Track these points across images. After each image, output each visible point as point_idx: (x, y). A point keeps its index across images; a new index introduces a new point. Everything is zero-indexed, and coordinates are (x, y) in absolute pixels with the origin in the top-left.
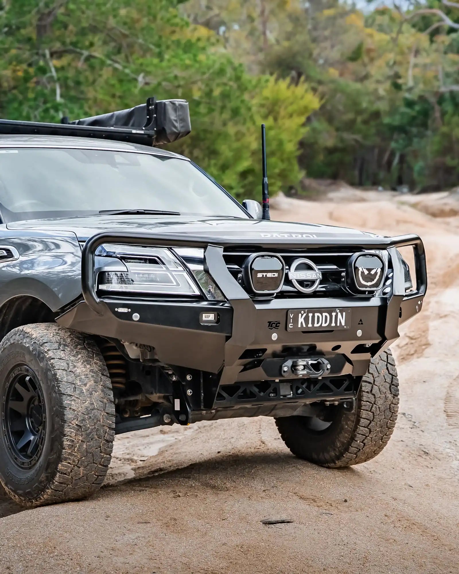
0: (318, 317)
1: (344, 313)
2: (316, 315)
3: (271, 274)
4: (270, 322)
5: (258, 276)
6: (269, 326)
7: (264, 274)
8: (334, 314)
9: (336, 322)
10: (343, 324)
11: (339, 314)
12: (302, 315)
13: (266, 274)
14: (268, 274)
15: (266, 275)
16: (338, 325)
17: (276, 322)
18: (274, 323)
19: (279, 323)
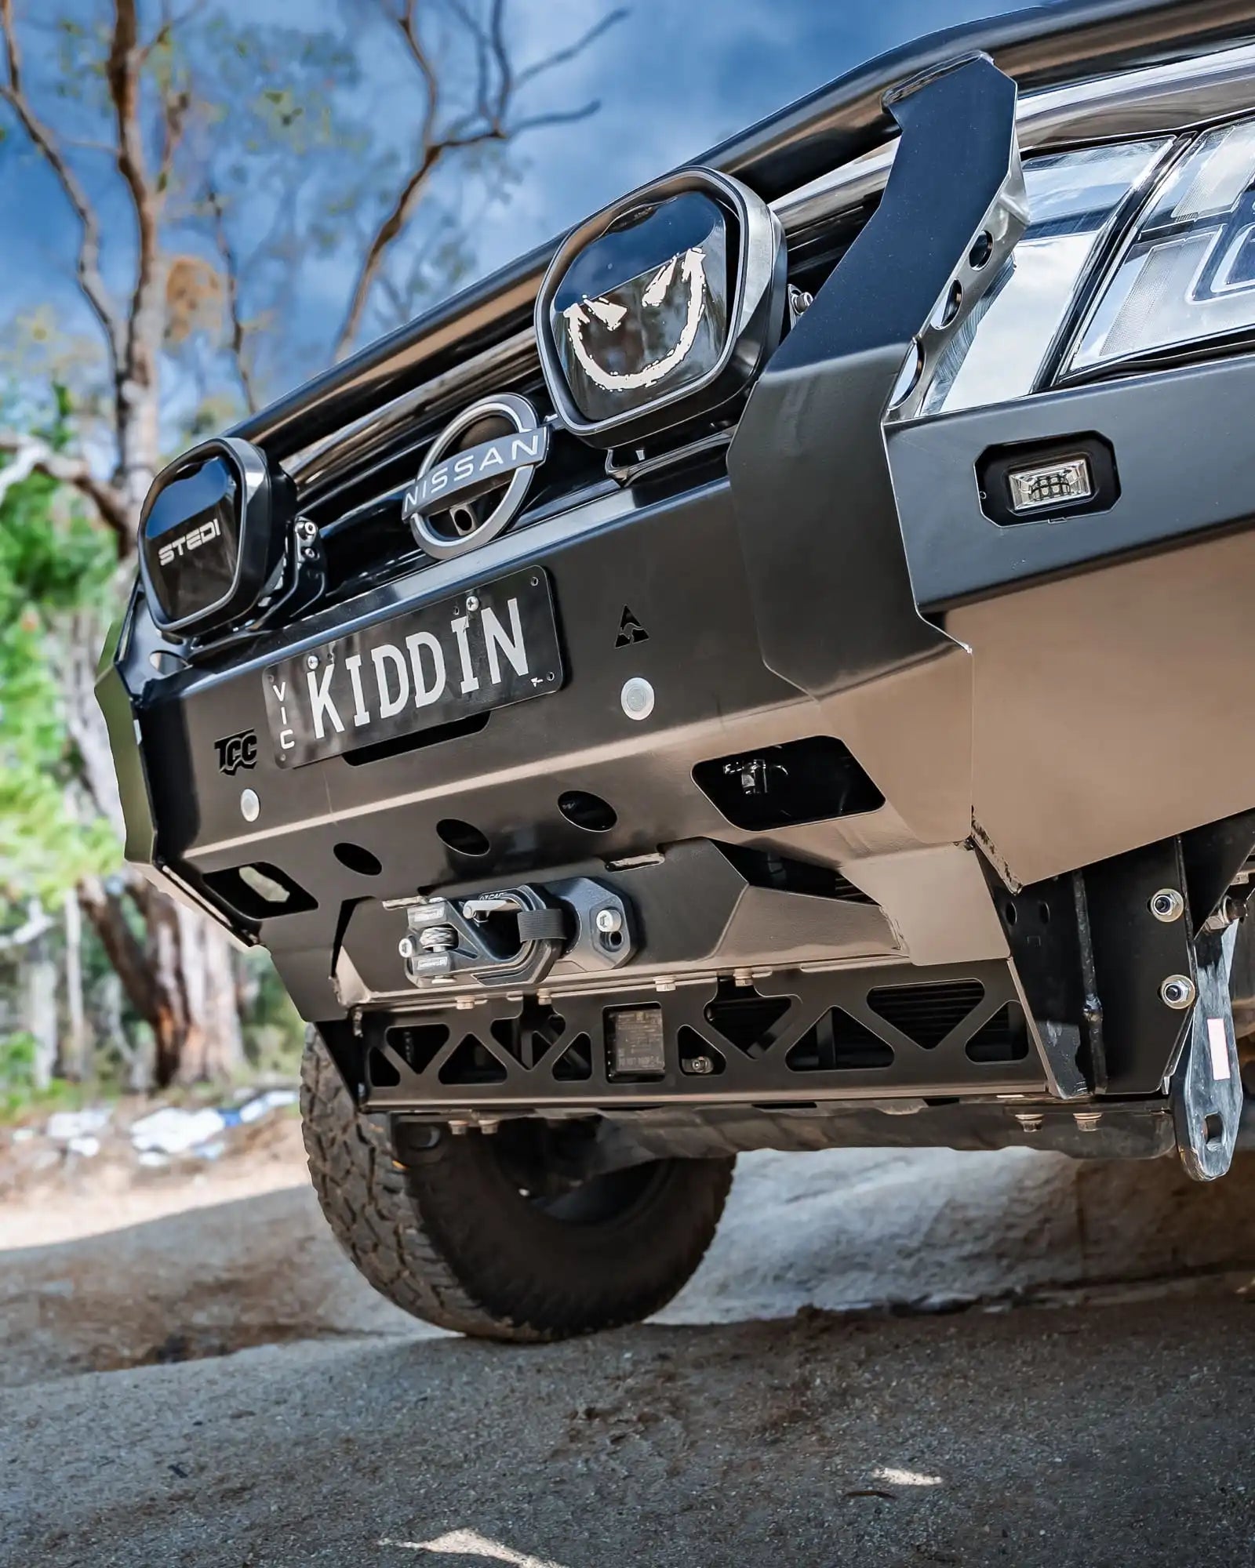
0: (389, 662)
1: (513, 604)
2: (378, 654)
3: (196, 532)
4: (220, 745)
5: (163, 563)
6: (222, 763)
7: (178, 543)
8: (460, 625)
9: (481, 667)
10: (521, 668)
11: (488, 617)
12: (320, 673)
13: (183, 540)
14: (189, 536)
15: (184, 545)
16: (496, 678)
17: (241, 736)
18: (236, 745)
19: (253, 740)
